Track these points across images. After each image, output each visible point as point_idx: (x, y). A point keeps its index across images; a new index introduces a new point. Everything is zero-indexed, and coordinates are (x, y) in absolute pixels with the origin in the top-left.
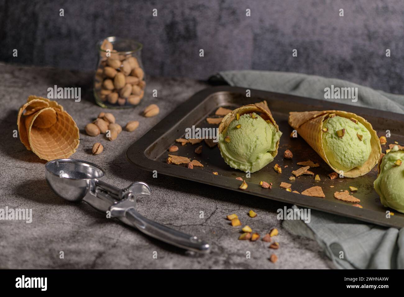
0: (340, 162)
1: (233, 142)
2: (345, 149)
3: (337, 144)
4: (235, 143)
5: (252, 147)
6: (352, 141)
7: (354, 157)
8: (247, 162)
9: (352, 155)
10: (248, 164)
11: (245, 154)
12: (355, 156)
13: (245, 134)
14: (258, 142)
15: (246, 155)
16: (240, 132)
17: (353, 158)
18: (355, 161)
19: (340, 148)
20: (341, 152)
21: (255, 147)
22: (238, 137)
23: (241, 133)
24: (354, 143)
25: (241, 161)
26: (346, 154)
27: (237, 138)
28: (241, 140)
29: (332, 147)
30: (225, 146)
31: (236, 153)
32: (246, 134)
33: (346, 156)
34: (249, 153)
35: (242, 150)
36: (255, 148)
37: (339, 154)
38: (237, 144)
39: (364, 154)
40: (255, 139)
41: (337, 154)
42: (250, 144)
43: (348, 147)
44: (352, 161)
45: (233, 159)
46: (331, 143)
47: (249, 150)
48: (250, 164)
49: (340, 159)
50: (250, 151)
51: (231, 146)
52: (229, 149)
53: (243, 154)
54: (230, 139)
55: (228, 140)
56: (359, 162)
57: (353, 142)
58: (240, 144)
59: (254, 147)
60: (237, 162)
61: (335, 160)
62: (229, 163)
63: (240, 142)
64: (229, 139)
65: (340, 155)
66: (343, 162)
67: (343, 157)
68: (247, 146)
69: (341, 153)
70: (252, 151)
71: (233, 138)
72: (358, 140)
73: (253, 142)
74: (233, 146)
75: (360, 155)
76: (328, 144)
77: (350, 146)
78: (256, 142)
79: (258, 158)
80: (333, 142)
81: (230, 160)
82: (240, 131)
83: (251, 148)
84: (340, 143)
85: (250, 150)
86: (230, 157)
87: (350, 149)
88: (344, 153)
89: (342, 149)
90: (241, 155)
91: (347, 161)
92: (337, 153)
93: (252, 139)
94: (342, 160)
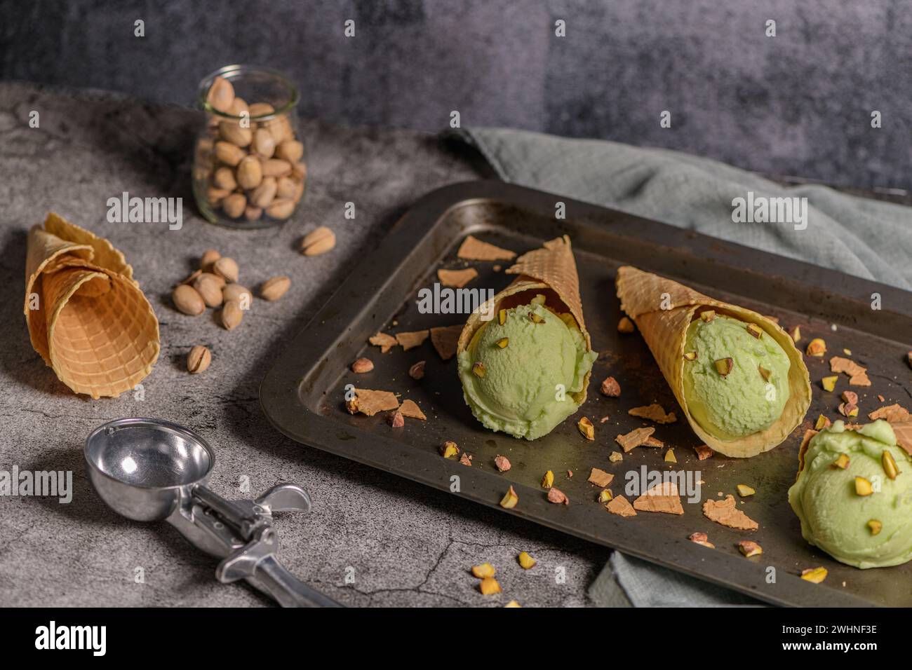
0: (720, 425)
1: (490, 378)
2: (733, 402)
3: (716, 388)
4: (495, 381)
5: (532, 393)
6: (748, 383)
7: (750, 416)
8: (520, 419)
9: (747, 413)
10: (521, 423)
11: (515, 405)
12: (752, 415)
13: (517, 362)
14: (545, 381)
15: (518, 407)
16: (506, 357)
17: (749, 419)
18: (753, 424)
19: (722, 398)
20: (723, 407)
21: (538, 391)
22: (502, 368)
23: (509, 358)
24: (751, 389)
25: (507, 417)
26: (732, 412)
27: (500, 369)
28: (509, 375)
29: (705, 394)
30: (473, 381)
31: (497, 401)
32: (519, 361)
33: (734, 416)
34: (524, 403)
35: (508, 396)
36: (536, 395)
37: (719, 410)
38: (500, 382)
39: (772, 410)
40: (538, 374)
41: (714, 411)
42: (527, 384)
43: (739, 397)
44: (745, 426)
45: (490, 412)
46: (703, 386)
47: (524, 398)
48: (526, 423)
49: (720, 420)
50: (526, 400)
51: (485, 385)
52: (480, 389)
53: (512, 406)
54: (485, 370)
55: (478, 372)
56: (761, 425)
57: (749, 386)
58: (505, 384)
59: (536, 391)
60: (499, 419)
61: (710, 421)
62: (481, 418)
63: (506, 381)
64: (482, 370)
65: (719, 412)
66: (727, 425)
67: (727, 417)
68: (520, 389)
69: (724, 409)
70: (530, 400)
71: (492, 368)
72: (761, 380)
73: (533, 380)
74: (491, 386)
75: (763, 412)
76: (695, 387)
77: (743, 394)
78: (539, 380)
79: (543, 412)
80: (706, 385)
81: (483, 412)
82: (506, 353)
83: (528, 392)
84: (721, 389)
85: (527, 397)
86: (484, 407)
87: (742, 401)
88: (729, 409)
89: (726, 400)
90: (506, 406)
91: (737, 425)
92: (714, 408)
93: (531, 375)
94: (723, 422)
